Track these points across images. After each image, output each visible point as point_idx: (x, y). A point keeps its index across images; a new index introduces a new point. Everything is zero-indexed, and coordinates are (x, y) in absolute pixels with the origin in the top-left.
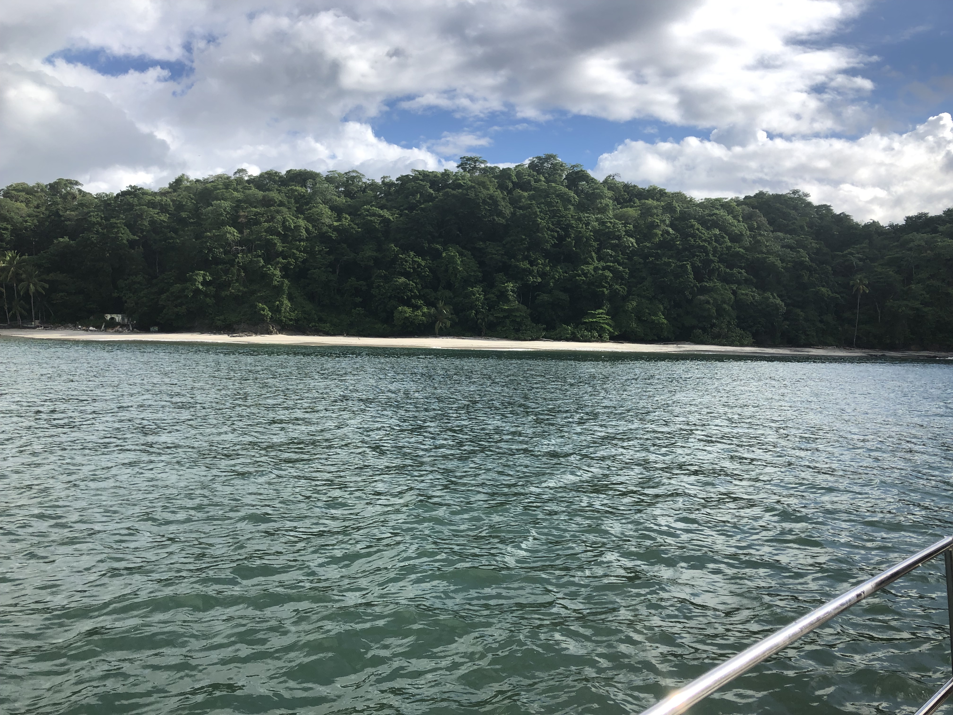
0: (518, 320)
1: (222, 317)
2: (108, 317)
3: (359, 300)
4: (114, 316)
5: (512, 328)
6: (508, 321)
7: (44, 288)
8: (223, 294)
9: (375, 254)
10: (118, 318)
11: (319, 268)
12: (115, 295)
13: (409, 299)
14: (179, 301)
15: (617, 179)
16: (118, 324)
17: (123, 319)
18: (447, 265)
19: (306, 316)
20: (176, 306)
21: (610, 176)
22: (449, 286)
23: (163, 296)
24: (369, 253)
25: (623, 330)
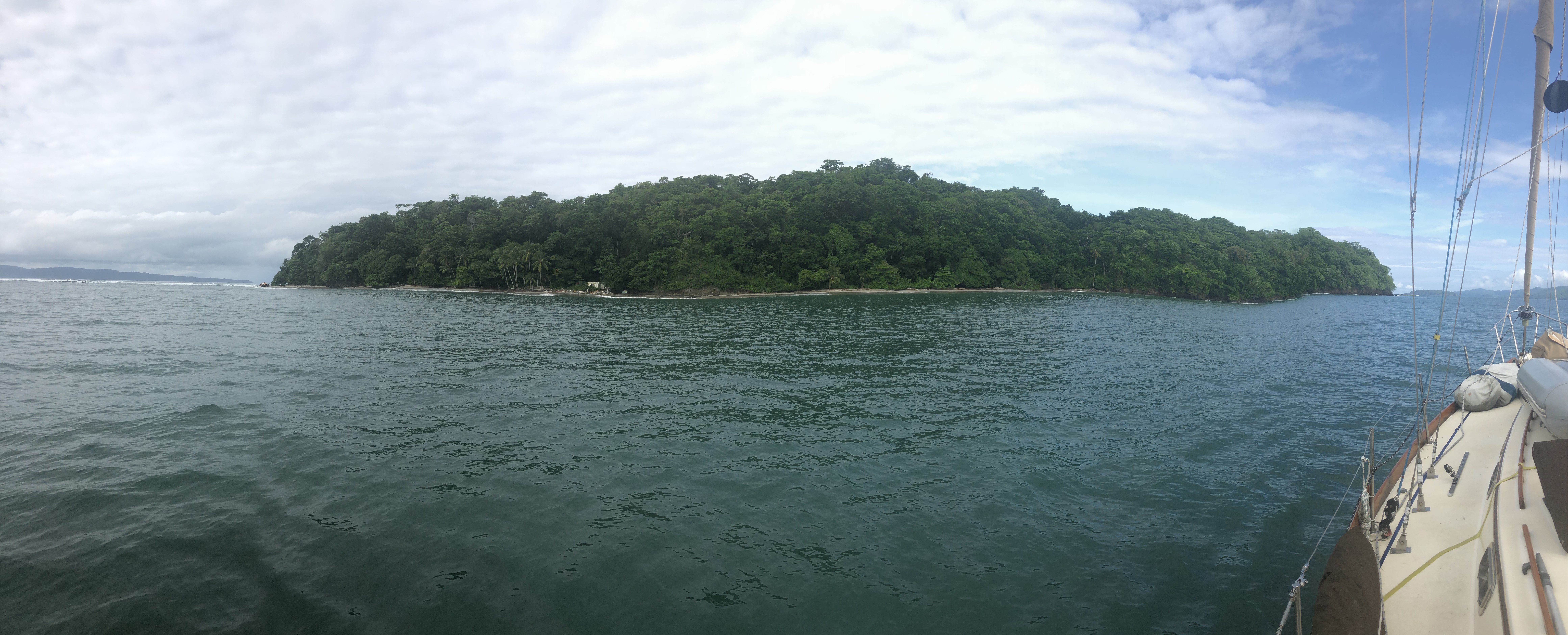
0: (891, 276)
1: (673, 284)
2: (590, 284)
3: (771, 267)
4: (593, 283)
5: (885, 282)
6: (882, 277)
7: (548, 265)
8: (673, 267)
9: (780, 233)
10: (596, 285)
11: (741, 246)
12: (595, 270)
13: (807, 265)
14: (644, 273)
15: (930, 176)
16: (597, 289)
17: (600, 285)
18: (833, 239)
19: (736, 281)
20: (641, 276)
21: (925, 174)
22: (835, 253)
23: (632, 270)
24: (776, 233)
25: (962, 281)
